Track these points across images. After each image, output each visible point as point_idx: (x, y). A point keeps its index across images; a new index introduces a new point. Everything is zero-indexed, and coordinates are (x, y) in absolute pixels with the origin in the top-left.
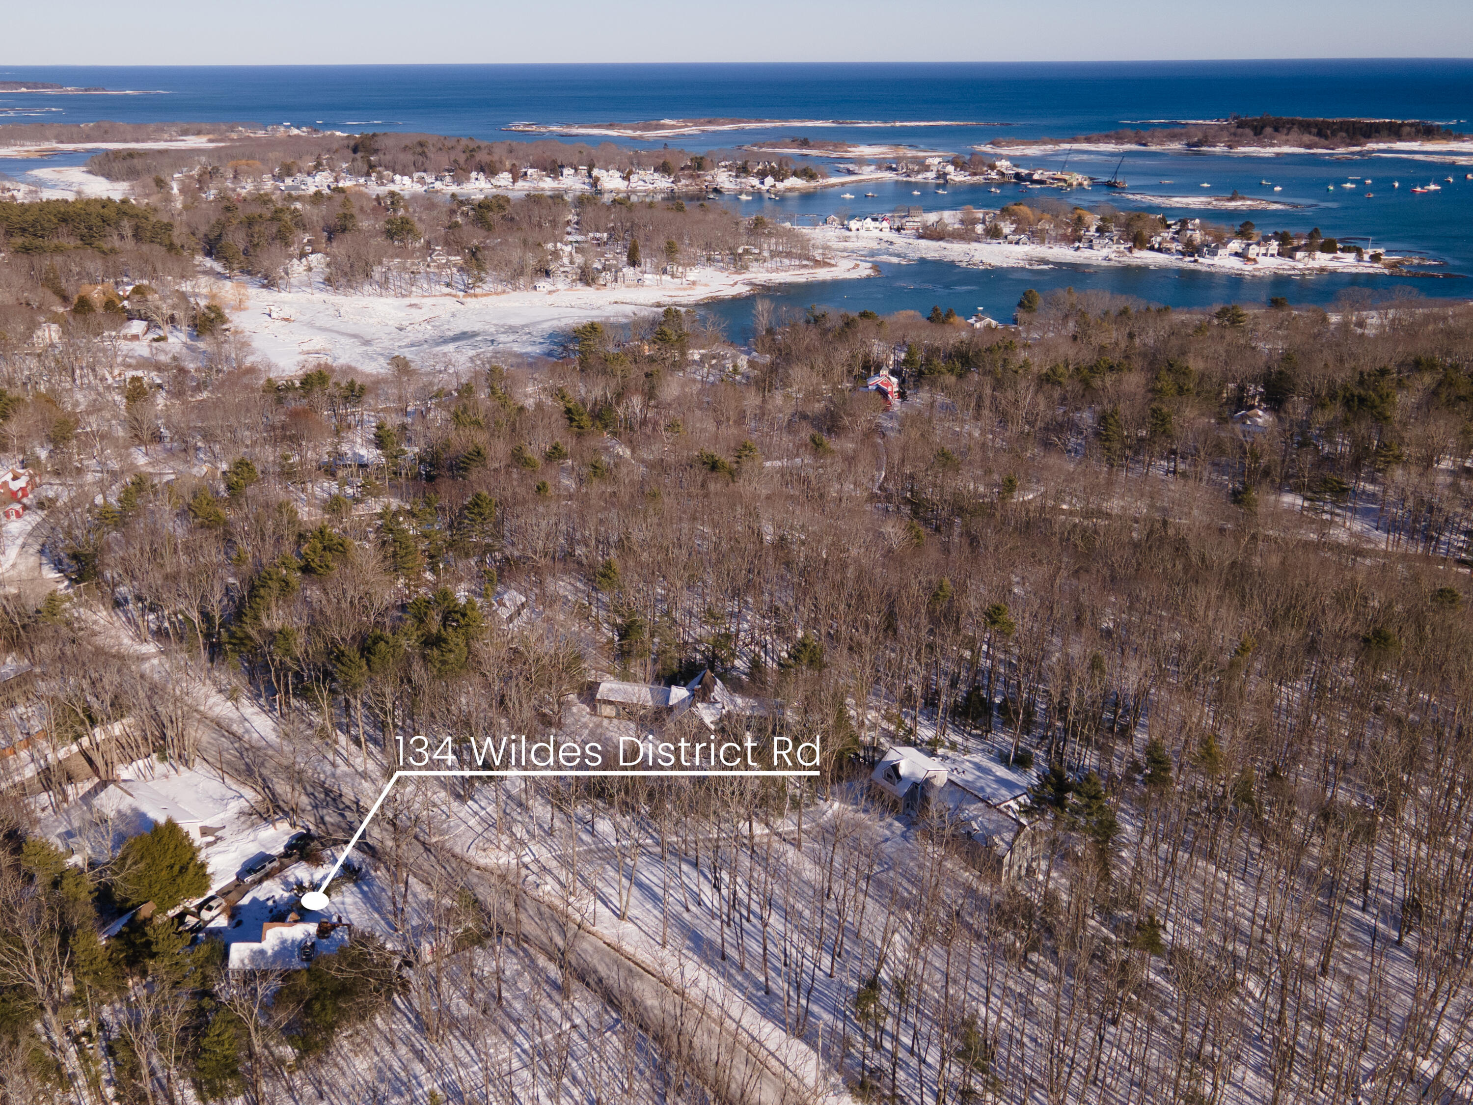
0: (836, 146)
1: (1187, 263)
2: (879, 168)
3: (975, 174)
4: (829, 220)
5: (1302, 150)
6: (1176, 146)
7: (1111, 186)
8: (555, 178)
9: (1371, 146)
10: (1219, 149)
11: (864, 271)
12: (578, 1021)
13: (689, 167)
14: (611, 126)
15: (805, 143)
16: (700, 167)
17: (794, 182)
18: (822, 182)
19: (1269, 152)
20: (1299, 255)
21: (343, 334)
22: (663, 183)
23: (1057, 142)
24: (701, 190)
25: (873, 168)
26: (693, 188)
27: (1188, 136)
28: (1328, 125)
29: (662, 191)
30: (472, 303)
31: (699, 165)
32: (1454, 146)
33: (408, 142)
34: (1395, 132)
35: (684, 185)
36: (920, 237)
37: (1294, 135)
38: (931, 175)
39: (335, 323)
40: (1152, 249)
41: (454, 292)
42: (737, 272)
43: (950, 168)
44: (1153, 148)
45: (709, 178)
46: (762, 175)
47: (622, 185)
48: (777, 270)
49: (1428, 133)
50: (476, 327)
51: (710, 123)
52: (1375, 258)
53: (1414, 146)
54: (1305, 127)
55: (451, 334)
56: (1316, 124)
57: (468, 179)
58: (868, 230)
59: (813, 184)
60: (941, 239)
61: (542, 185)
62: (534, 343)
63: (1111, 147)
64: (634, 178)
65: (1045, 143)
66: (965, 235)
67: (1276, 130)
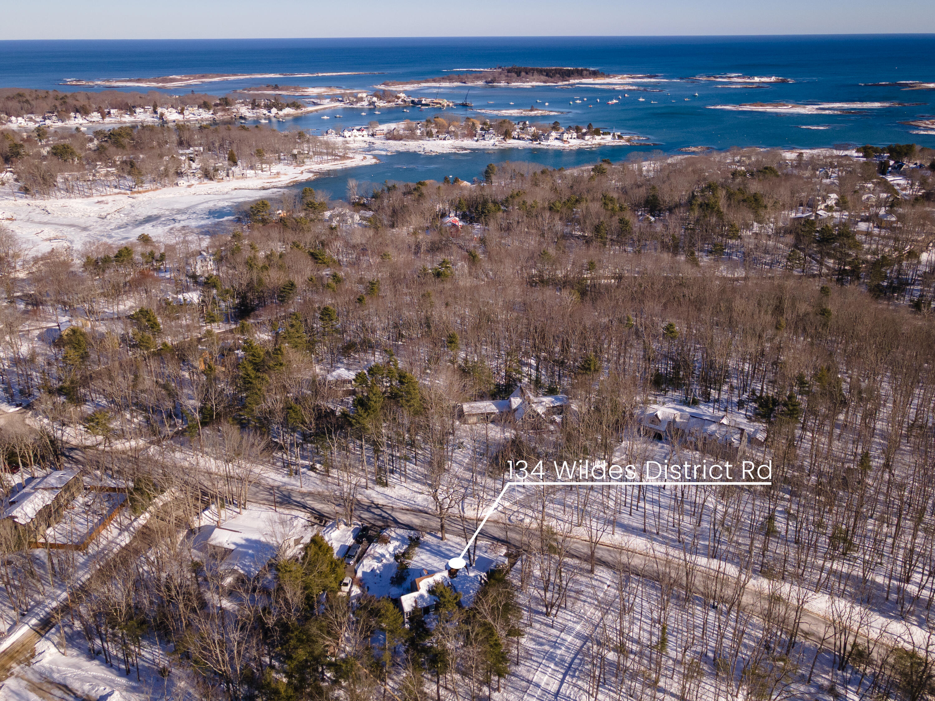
0: (296, 89)
1: (535, 145)
2: (332, 100)
3: (389, 102)
4: (329, 132)
5: (542, 84)
6: (480, 83)
7: (464, 105)
8: (131, 115)
9: (572, 81)
10: (503, 84)
11: (370, 161)
12: (608, 583)
13: (220, 104)
14: (138, 81)
15: (276, 88)
16: (227, 104)
17: (288, 110)
18: (304, 110)
19: (528, 85)
20: (587, 137)
21: (62, 225)
22: (206, 115)
23: (419, 83)
24: (232, 118)
25: (328, 100)
26: (227, 117)
27: (485, 77)
28: (551, 70)
29: (207, 120)
30: (141, 197)
31: (226, 103)
32: (607, 80)
33: (9, 94)
34: (580, 74)
35: (220, 115)
36: (388, 139)
37: (536, 76)
38: (365, 103)
39: (46, 218)
40: (514, 138)
41: (123, 191)
42: (298, 165)
43: (375, 99)
44: (470, 84)
45: (235, 110)
46: (269, 107)
47: (179, 117)
48: (321, 163)
49: (595, 74)
50: (155, 212)
51: (203, 77)
52: (620, 137)
53: (590, 81)
54: (540, 72)
55: (142, 218)
56: (545, 71)
57: (69, 118)
58: (355, 136)
59: (299, 111)
60: (400, 139)
61: (123, 119)
62: (203, 219)
63: (447, 84)
64: (186, 112)
65: (412, 83)
66: (412, 136)
67: (527, 73)
